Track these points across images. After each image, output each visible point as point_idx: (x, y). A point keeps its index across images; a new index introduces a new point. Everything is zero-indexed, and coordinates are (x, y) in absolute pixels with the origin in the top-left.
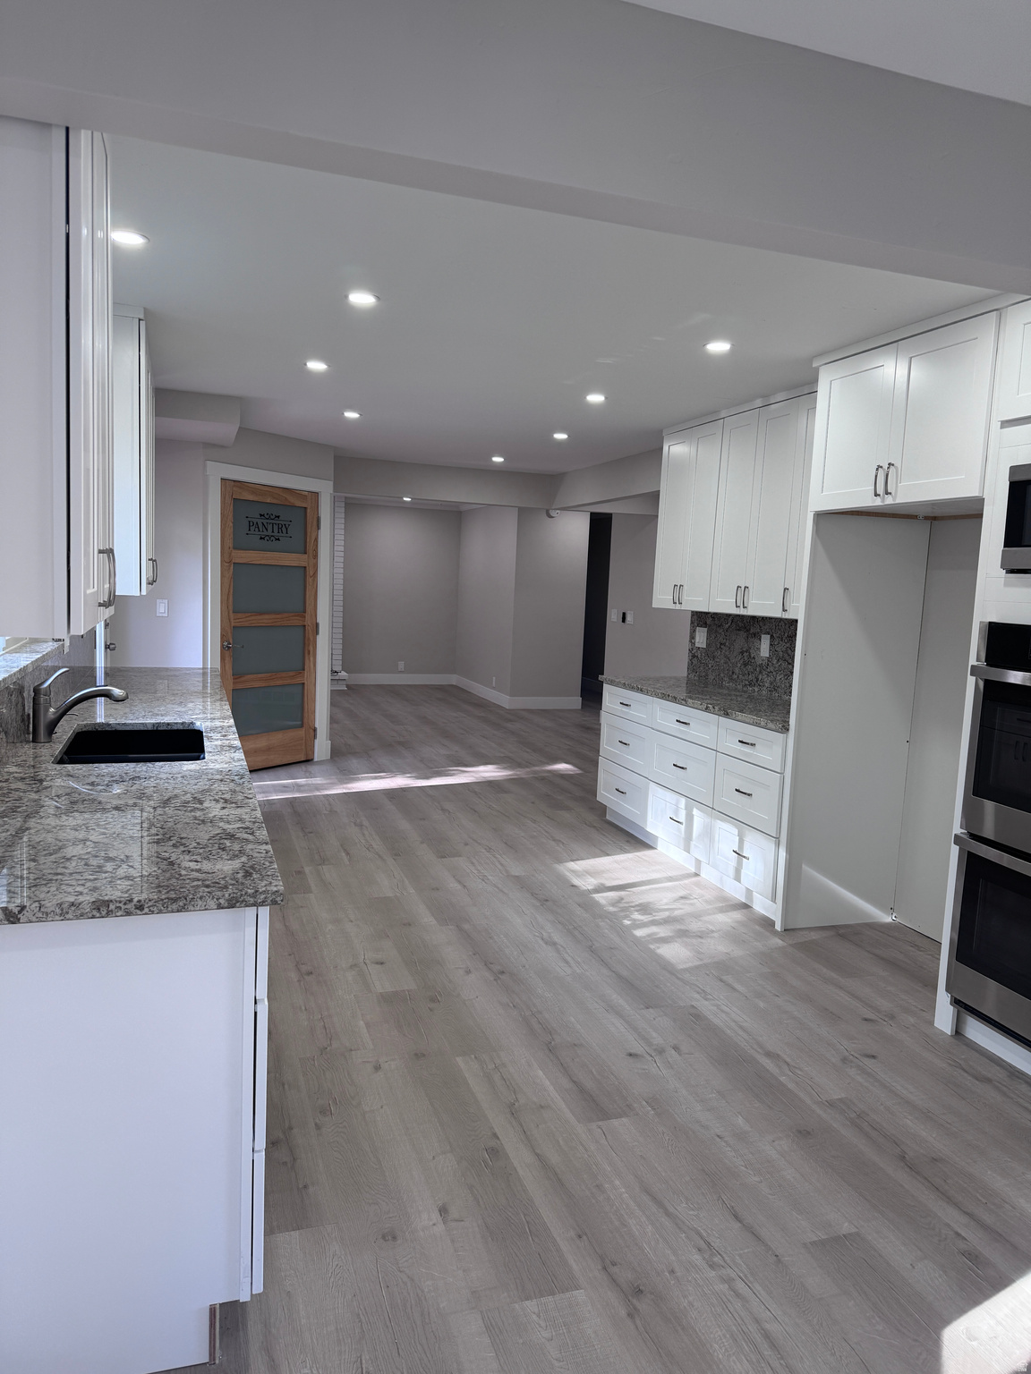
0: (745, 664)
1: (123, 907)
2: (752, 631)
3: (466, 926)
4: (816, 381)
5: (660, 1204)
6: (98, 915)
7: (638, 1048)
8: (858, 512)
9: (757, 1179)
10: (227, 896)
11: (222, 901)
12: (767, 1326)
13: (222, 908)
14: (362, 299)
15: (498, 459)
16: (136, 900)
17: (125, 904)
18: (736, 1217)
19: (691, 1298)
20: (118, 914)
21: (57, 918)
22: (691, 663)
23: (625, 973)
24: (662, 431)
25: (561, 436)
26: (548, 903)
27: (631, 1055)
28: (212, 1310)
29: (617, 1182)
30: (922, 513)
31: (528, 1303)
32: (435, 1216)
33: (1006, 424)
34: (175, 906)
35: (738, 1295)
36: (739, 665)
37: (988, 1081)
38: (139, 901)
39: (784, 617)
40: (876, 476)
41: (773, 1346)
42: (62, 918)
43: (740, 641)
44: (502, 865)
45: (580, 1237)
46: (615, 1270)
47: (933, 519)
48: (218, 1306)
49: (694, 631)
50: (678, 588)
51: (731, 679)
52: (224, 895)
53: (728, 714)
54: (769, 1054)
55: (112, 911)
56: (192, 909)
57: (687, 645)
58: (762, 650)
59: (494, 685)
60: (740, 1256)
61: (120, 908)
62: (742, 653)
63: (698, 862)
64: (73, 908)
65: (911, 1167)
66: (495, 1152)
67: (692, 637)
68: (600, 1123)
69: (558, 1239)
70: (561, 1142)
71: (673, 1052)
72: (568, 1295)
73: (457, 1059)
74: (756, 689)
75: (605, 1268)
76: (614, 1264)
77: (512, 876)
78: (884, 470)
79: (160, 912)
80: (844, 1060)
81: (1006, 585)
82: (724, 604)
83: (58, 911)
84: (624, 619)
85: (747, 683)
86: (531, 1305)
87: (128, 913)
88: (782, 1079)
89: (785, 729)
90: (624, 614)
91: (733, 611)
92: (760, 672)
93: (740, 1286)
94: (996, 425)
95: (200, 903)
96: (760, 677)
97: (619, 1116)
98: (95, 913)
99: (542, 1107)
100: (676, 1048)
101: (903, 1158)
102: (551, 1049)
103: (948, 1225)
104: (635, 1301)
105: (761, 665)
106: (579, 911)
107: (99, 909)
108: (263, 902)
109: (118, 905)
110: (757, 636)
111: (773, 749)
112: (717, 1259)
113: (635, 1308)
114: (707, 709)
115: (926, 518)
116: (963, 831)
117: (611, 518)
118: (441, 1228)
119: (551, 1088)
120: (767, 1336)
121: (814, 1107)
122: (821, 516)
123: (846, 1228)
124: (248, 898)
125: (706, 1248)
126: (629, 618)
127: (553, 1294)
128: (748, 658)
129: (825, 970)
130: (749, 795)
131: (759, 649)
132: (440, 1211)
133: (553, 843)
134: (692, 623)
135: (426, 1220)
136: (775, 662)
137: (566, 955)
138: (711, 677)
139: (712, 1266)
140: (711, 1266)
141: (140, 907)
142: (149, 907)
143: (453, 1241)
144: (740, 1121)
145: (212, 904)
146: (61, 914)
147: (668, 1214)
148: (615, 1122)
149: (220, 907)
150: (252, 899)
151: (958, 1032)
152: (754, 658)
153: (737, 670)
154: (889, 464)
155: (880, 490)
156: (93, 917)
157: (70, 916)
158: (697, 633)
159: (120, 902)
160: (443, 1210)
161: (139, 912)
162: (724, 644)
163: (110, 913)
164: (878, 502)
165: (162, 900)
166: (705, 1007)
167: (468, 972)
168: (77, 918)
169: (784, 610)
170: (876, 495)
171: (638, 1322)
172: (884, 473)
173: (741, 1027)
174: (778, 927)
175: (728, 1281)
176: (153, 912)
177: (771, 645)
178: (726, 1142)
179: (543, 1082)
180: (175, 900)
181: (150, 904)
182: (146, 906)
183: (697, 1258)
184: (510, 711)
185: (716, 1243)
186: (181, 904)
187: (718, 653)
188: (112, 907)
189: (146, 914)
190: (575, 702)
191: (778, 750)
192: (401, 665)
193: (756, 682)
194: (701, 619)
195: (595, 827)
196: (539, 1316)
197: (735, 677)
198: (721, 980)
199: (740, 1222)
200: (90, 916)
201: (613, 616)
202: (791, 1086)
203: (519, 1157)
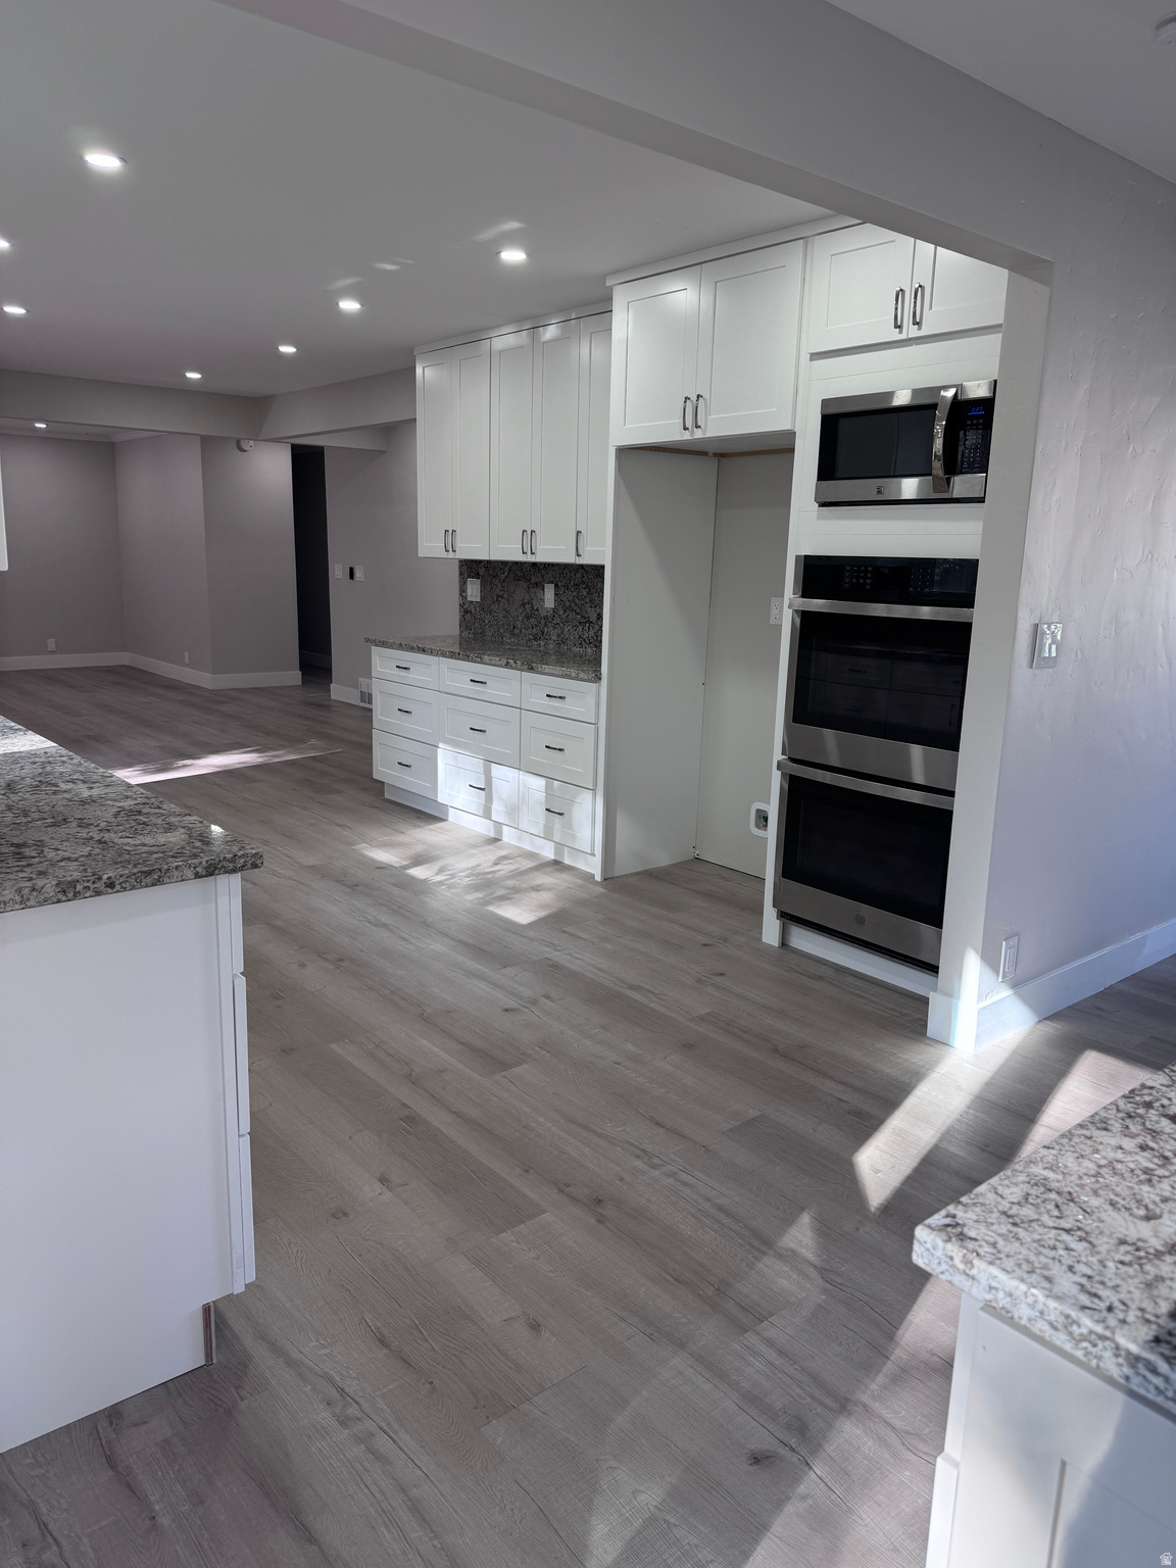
0: (528, 617)
1: (92, 886)
2: (533, 580)
3: (278, 923)
4: (610, 299)
5: (587, 1128)
6: (64, 899)
7: (511, 1003)
8: (655, 447)
9: (663, 1090)
10: (204, 863)
11: (199, 869)
12: (718, 1201)
13: (200, 877)
14: (103, 161)
15: (193, 376)
16: (105, 877)
17: (94, 883)
18: (658, 1124)
19: (646, 1196)
20: (86, 895)
21: (17, 906)
22: (463, 620)
23: (470, 941)
24: (413, 349)
25: (287, 349)
26: (359, 888)
27: (507, 1010)
28: (207, 1309)
29: (542, 1120)
30: (711, 451)
31: (503, 1235)
32: (378, 1187)
33: (815, 356)
34: (149, 880)
35: (685, 1184)
36: (521, 619)
37: (821, 978)
38: (109, 878)
39: (577, 562)
40: (685, 409)
41: (728, 1214)
42: (23, 906)
43: (520, 592)
44: (290, 857)
45: (527, 1171)
46: (570, 1189)
47: (720, 456)
48: (212, 1304)
49: (465, 583)
50: (450, 534)
51: (513, 634)
52: (201, 863)
53: (532, 668)
54: (632, 987)
55: (79, 892)
56: (168, 880)
57: (456, 600)
58: (546, 601)
59: (187, 661)
60: (673, 1153)
61: (88, 888)
62: (523, 605)
63: (498, 825)
64: (35, 894)
65: (785, 1056)
66: (412, 1119)
67: (463, 591)
68: (503, 1073)
69: (507, 1178)
70: (474, 1098)
71: (545, 1000)
72: (537, 1219)
73: (331, 1046)
74: (542, 644)
75: (561, 1191)
76: (568, 1185)
77: (306, 867)
78: (692, 401)
79: (133, 888)
80: (699, 981)
81: (819, 518)
82: (509, 551)
83: (18, 898)
84: (352, 576)
85: (531, 637)
86: (507, 1236)
87: (98, 893)
88: (652, 1005)
89: (598, 678)
90: (352, 570)
91: (520, 558)
92: (546, 624)
93: (683, 1176)
94: (805, 357)
95: (176, 873)
96: (546, 630)
97: (519, 1064)
98: (60, 896)
99: (441, 1071)
100: (547, 997)
101: (775, 1050)
102: (425, 1019)
103: (830, 1094)
104: (599, 1210)
105: (546, 618)
106: (396, 891)
107: (65, 892)
108: (243, 866)
109: (86, 884)
110: (540, 586)
111: (585, 700)
112: (655, 1160)
113: (602, 1215)
114: (507, 665)
115: (715, 455)
116: (784, 757)
117: (323, 452)
118: (387, 1196)
119: (442, 1053)
120: (720, 1208)
121: (688, 1023)
122: (624, 452)
123: (752, 1113)
124: (226, 864)
125: (643, 1154)
126: (358, 574)
127: (523, 1222)
128: (532, 612)
129: (653, 909)
130: (560, 750)
131: (543, 600)
132: (380, 1181)
133: (337, 828)
134: (461, 574)
135: (370, 1191)
136: (561, 612)
137: (402, 934)
138: (489, 633)
139: (654, 1167)
140: (652, 1167)
141: (111, 885)
142: (120, 884)
143: (406, 1203)
144: (630, 1047)
145: (189, 873)
146: (21, 902)
147: (599, 1135)
148: (517, 1070)
149: (198, 876)
150: (231, 865)
151: (784, 944)
152: (537, 610)
153: (519, 624)
154: (698, 396)
155: (689, 424)
156: (59, 901)
157: (32, 903)
158: (469, 585)
159: (88, 881)
160: (383, 1180)
161: (110, 890)
162: (502, 597)
163: (77, 895)
164: (687, 436)
165: (134, 874)
166: (558, 957)
167: (303, 965)
168: (40, 904)
169: (578, 555)
170: (685, 429)
171: (608, 1225)
172: (693, 407)
173: (599, 969)
174: (598, 878)
175: (672, 1175)
176: (125, 889)
177: (556, 594)
178: (624, 1066)
179: (431, 1050)
180: (149, 873)
181: (122, 880)
182: (118, 882)
183: (638, 1163)
184: (213, 692)
185: (650, 1148)
186: (156, 877)
187: (495, 607)
188: (79, 887)
189: (118, 892)
190: (294, 676)
191: (591, 700)
192: (51, 644)
193: (541, 635)
194: (471, 568)
195: (376, 807)
196: (518, 1242)
197: (517, 631)
198: (564, 932)
199: (663, 1127)
200: (55, 900)
201: (337, 572)
202: (663, 1010)
203: (438, 1119)
